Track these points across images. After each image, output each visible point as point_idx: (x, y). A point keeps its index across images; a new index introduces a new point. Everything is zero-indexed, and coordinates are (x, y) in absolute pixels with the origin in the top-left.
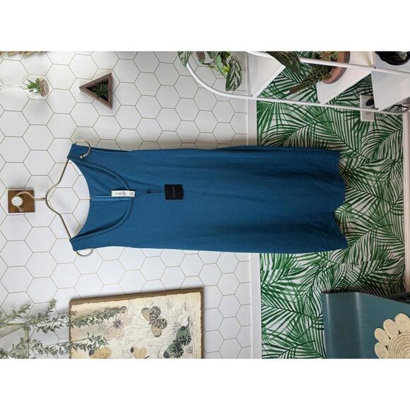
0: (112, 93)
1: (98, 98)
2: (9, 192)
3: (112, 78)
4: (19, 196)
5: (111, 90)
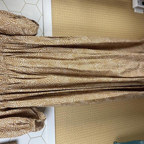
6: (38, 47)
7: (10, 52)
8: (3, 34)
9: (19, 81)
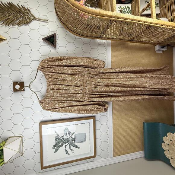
0: (56, 42)
1: (50, 43)
2: (13, 83)
3: (56, 35)
4: (18, 85)
5: (55, 40)
6: (105, 73)
7: (93, 76)
8: (90, 68)
9: (97, 89)
